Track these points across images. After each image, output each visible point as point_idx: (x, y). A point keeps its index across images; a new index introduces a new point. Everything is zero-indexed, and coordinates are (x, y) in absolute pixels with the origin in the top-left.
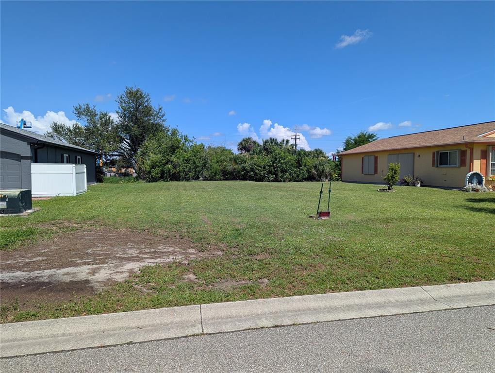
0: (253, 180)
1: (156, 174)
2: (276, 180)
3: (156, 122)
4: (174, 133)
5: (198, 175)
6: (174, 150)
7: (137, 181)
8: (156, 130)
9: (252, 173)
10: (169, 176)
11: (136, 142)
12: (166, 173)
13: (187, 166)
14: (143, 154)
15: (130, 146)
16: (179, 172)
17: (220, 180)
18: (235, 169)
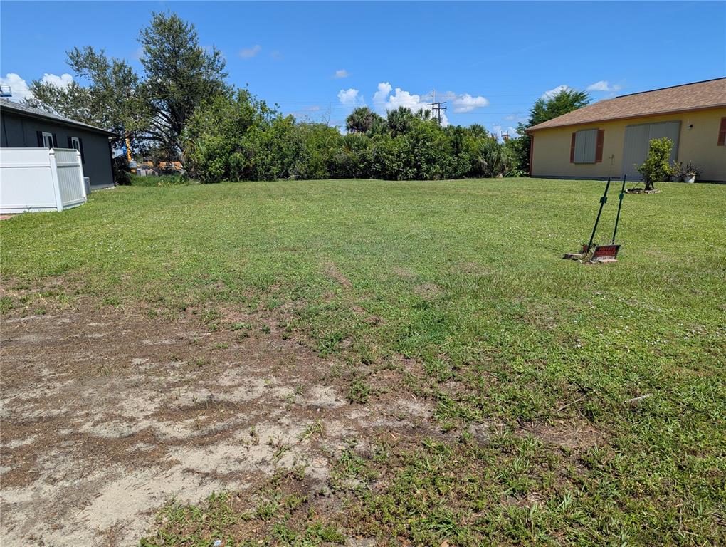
0: (379, 178)
1: (217, 169)
2: (418, 177)
3: (211, 78)
4: (243, 97)
5: (286, 171)
6: (245, 127)
7: (186, 181)
8: (211, 92)
9: (378, 166)
10: (240, 173)
11: (179, 115)
12: (234, 168)
13: (267, 156)
14: (194, 134)
15: (169, 121)
16: (255, 165)
17: (325, 178)
18: (349, 159)
